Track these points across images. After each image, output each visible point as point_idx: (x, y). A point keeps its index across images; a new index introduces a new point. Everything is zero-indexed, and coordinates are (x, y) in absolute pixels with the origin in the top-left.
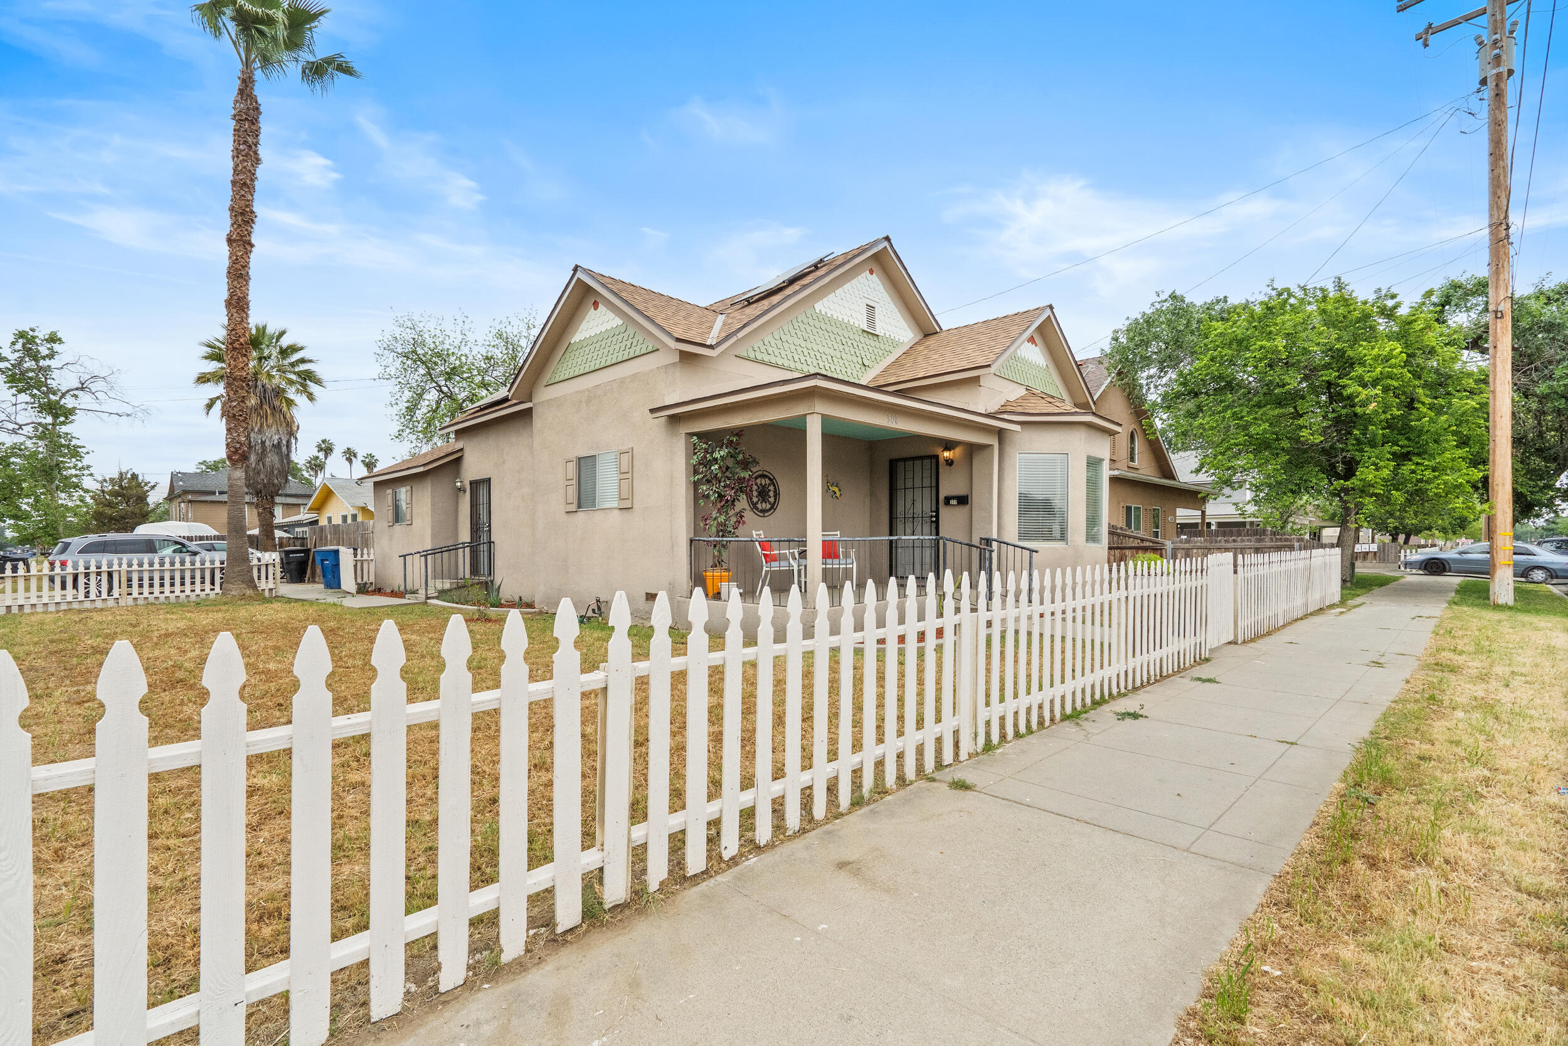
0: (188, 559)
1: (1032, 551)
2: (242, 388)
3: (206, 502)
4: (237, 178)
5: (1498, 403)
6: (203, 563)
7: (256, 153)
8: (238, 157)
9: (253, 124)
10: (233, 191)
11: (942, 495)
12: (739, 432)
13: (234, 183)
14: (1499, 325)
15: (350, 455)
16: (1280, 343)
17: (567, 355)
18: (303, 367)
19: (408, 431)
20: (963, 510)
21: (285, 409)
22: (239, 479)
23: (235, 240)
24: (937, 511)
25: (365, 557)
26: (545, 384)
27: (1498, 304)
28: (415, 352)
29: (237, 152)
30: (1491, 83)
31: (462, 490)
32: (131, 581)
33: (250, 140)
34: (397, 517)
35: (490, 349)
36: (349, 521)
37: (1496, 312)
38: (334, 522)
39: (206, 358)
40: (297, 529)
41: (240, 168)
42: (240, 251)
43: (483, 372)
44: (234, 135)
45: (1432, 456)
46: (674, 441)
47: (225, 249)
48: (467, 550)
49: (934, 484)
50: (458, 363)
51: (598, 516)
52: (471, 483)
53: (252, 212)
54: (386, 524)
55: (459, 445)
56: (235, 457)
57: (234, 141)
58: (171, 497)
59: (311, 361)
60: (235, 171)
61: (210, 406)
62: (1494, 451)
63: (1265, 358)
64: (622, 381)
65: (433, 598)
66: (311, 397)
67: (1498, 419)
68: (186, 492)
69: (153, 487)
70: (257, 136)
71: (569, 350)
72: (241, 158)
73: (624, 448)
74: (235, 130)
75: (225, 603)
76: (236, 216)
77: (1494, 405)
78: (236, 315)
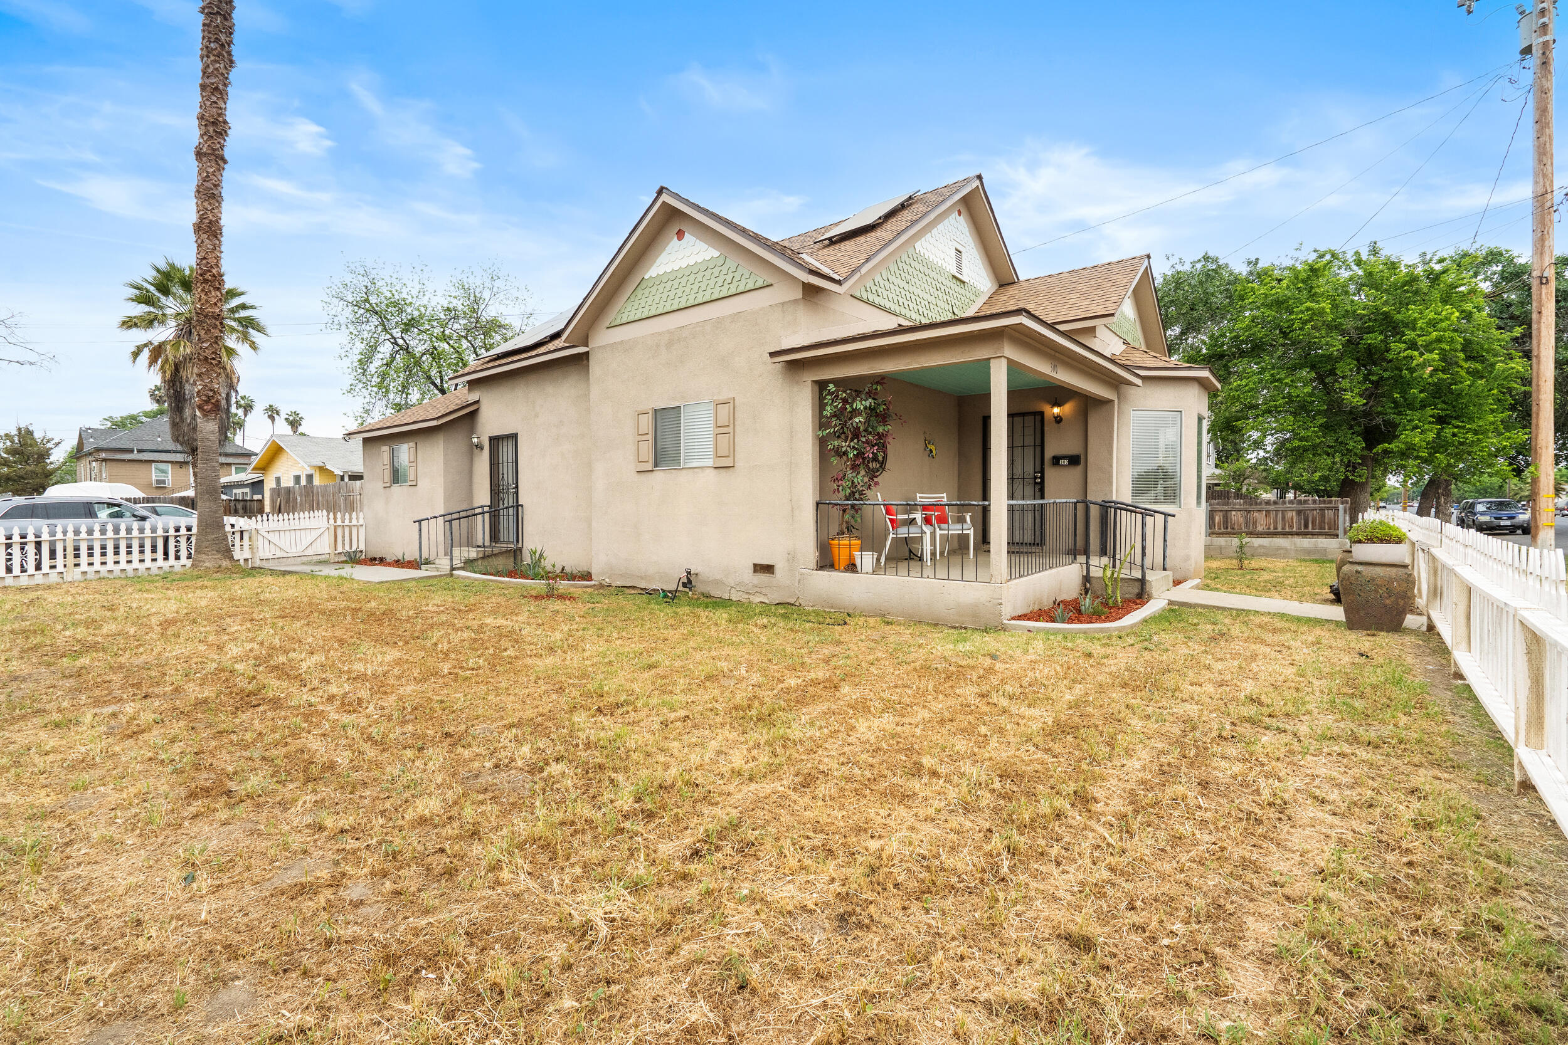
0: (136, 525)
1: (1166, 515)
2: (215, 327)
3: (124, 460)
4: (207, 81)
5: (1542, 367)
6: (154, 530)
7: (229, 53)
8: (208, 57)
9: (226, 19)
10: (203, 97)
11: (1049, 453)
12: (881, 379)
13: (203, 87)
14: (1544, 291)
15: (272, 413)
16: (1326, 305)
17: (639, 292)
18: (243, 314)
19: (361, 385)
20: (1076, 472)
21: (225, 358)
22: (212, 432)
23: (205, 154)
24: (1042, 472)
25: (354, 522)
26: (607, 325)
27: (1543, 271)
28: (367, 300)
29: (207, 52)
30: (1537, 52)
31: (480, 447)
32: (79, 550)
33: (223, 37)
34: (396, 476)
35: (452, 300)
36: (303, 482)
37: (1541, 278)
38: (284, 484)
39: (133, 300)
40: (235, 491)
41: (210, 70)
42: (211, 167)
43: (443, 325)
44: (204, 31)
45: (1471, 420)
46: (795, 389)
47: (193, 164)
48: (487, 516)
49: (1038, 442)
50: (416, 313)
51: (683, 477)
52: (491, 439)
53: (225, 122)
54: (380, 485)
55: (473, 397)
56: (208, 407)
57: (203, 38)
58: (78, 454)
59: (252, 307)
60: (204, 73)
61: (136, 354)
62: (1538, 415)
63: (1311, 320)
64: (720, 321)
65: (458, 569)
66: (253, 346)
67: (1542, 383)
68: (99, 450)
69: (57, 444)
70: (231, 33)
71: (643, 285)
72: (212, 58)
73: (722, 397)
74: (204, 25)
75: (199, 577)
76: (206, 125)
77: (1538, 369)
78: (207, 241)
